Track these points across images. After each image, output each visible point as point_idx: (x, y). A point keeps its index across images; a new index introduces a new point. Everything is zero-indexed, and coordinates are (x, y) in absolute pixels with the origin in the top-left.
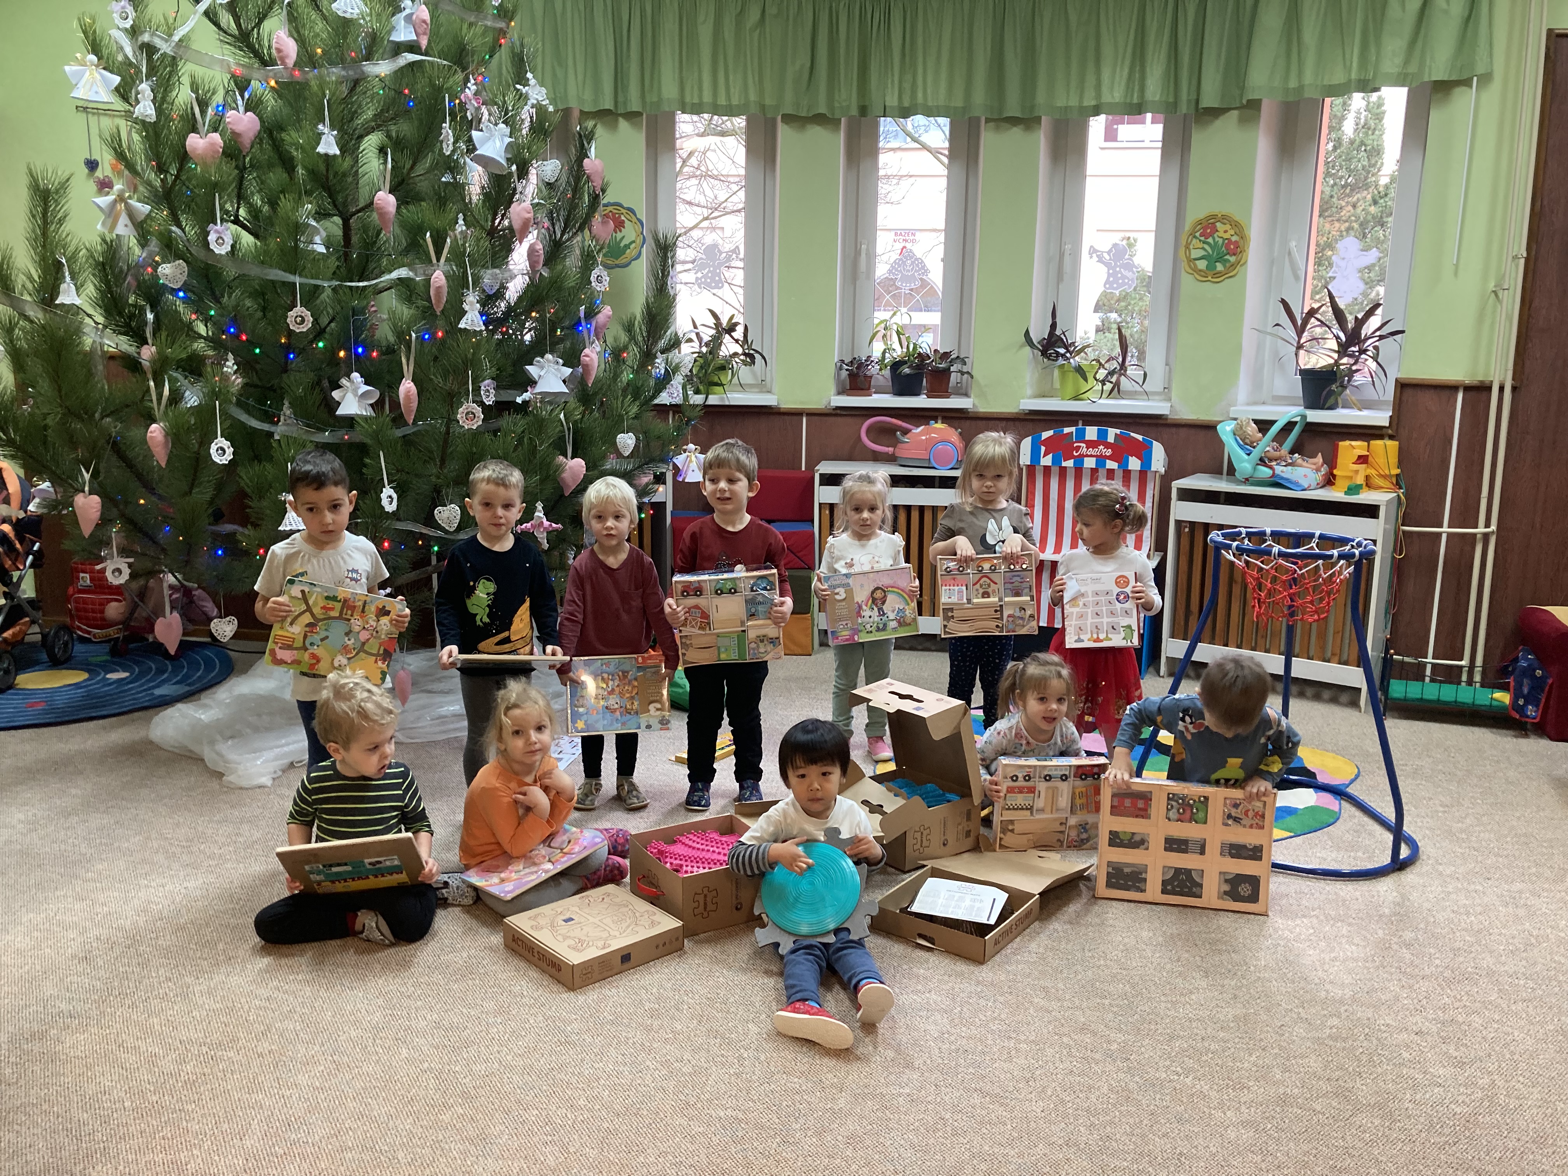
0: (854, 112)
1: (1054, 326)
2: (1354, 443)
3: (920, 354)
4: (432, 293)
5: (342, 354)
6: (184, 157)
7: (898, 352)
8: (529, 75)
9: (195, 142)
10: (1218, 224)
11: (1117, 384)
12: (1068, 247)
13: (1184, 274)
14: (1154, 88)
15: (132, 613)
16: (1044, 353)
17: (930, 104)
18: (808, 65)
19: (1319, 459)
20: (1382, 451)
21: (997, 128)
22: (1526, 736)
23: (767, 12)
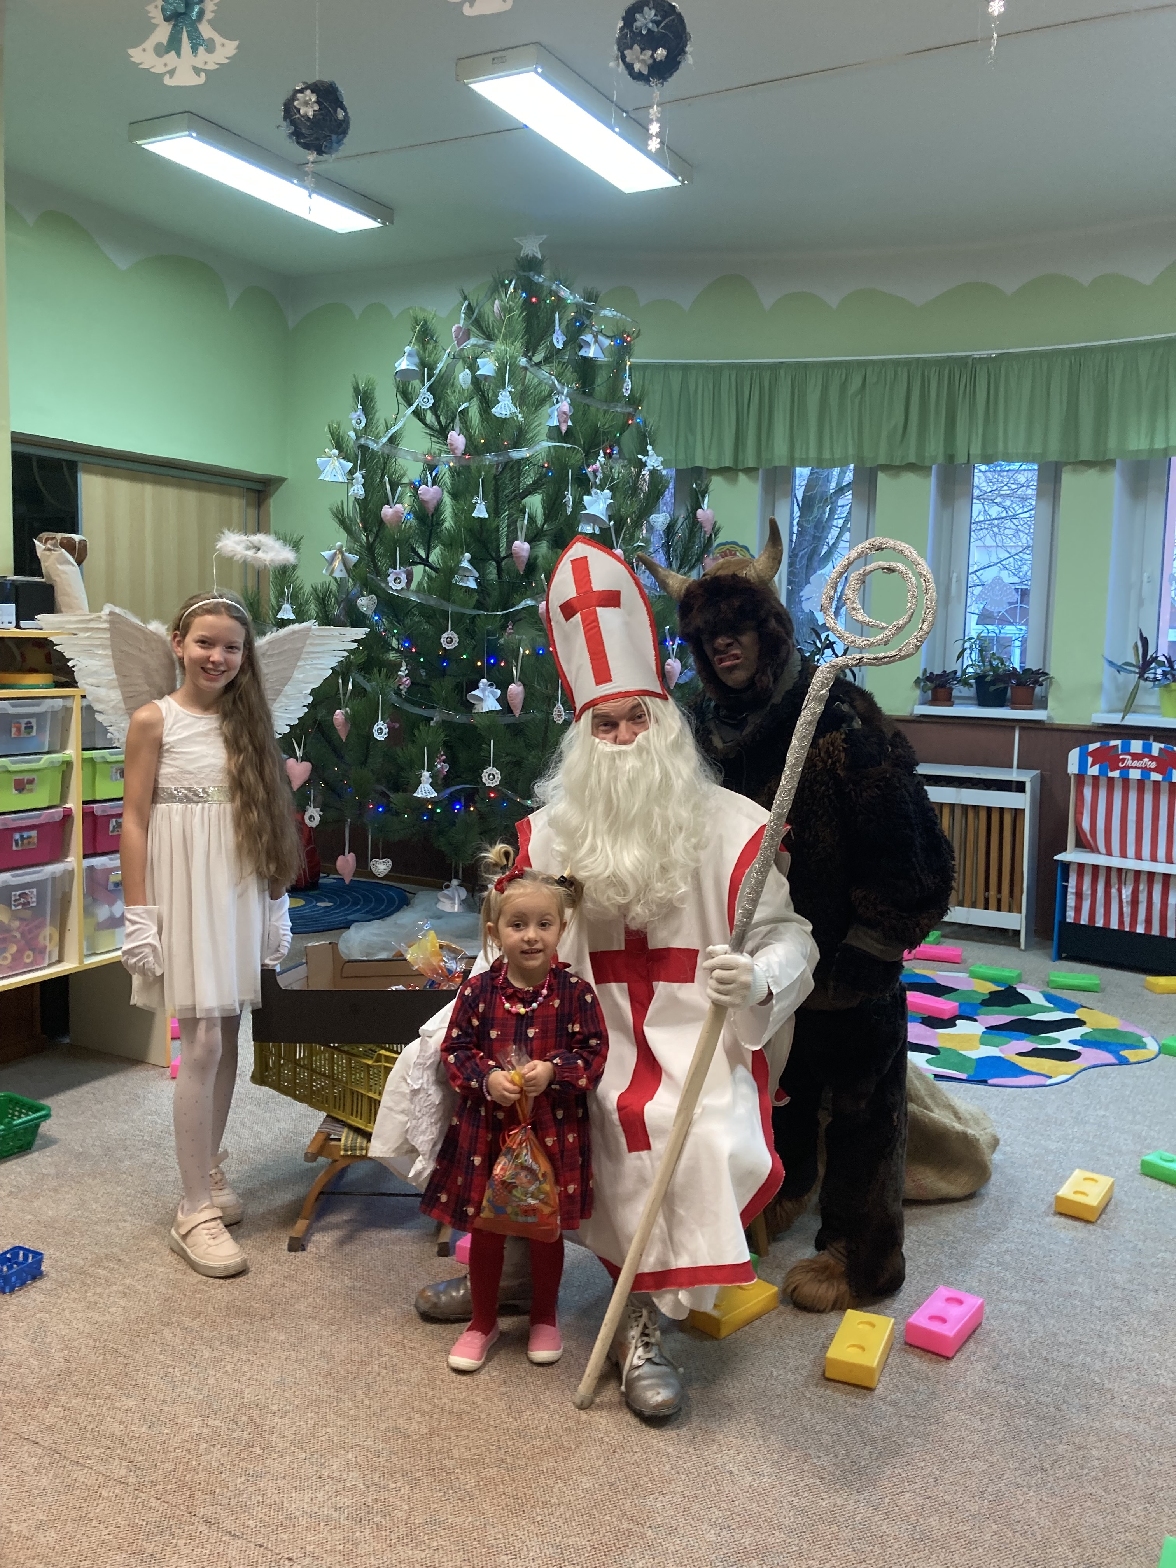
0: (943, 460)
5: (479, 664)
6: (381, 522)
7: (983, 668)
8: (649, 448)
9: (388, 512)
17: (1010, 451)
18: (902, 421)
21: (1074, 471)
23: (867, 381)
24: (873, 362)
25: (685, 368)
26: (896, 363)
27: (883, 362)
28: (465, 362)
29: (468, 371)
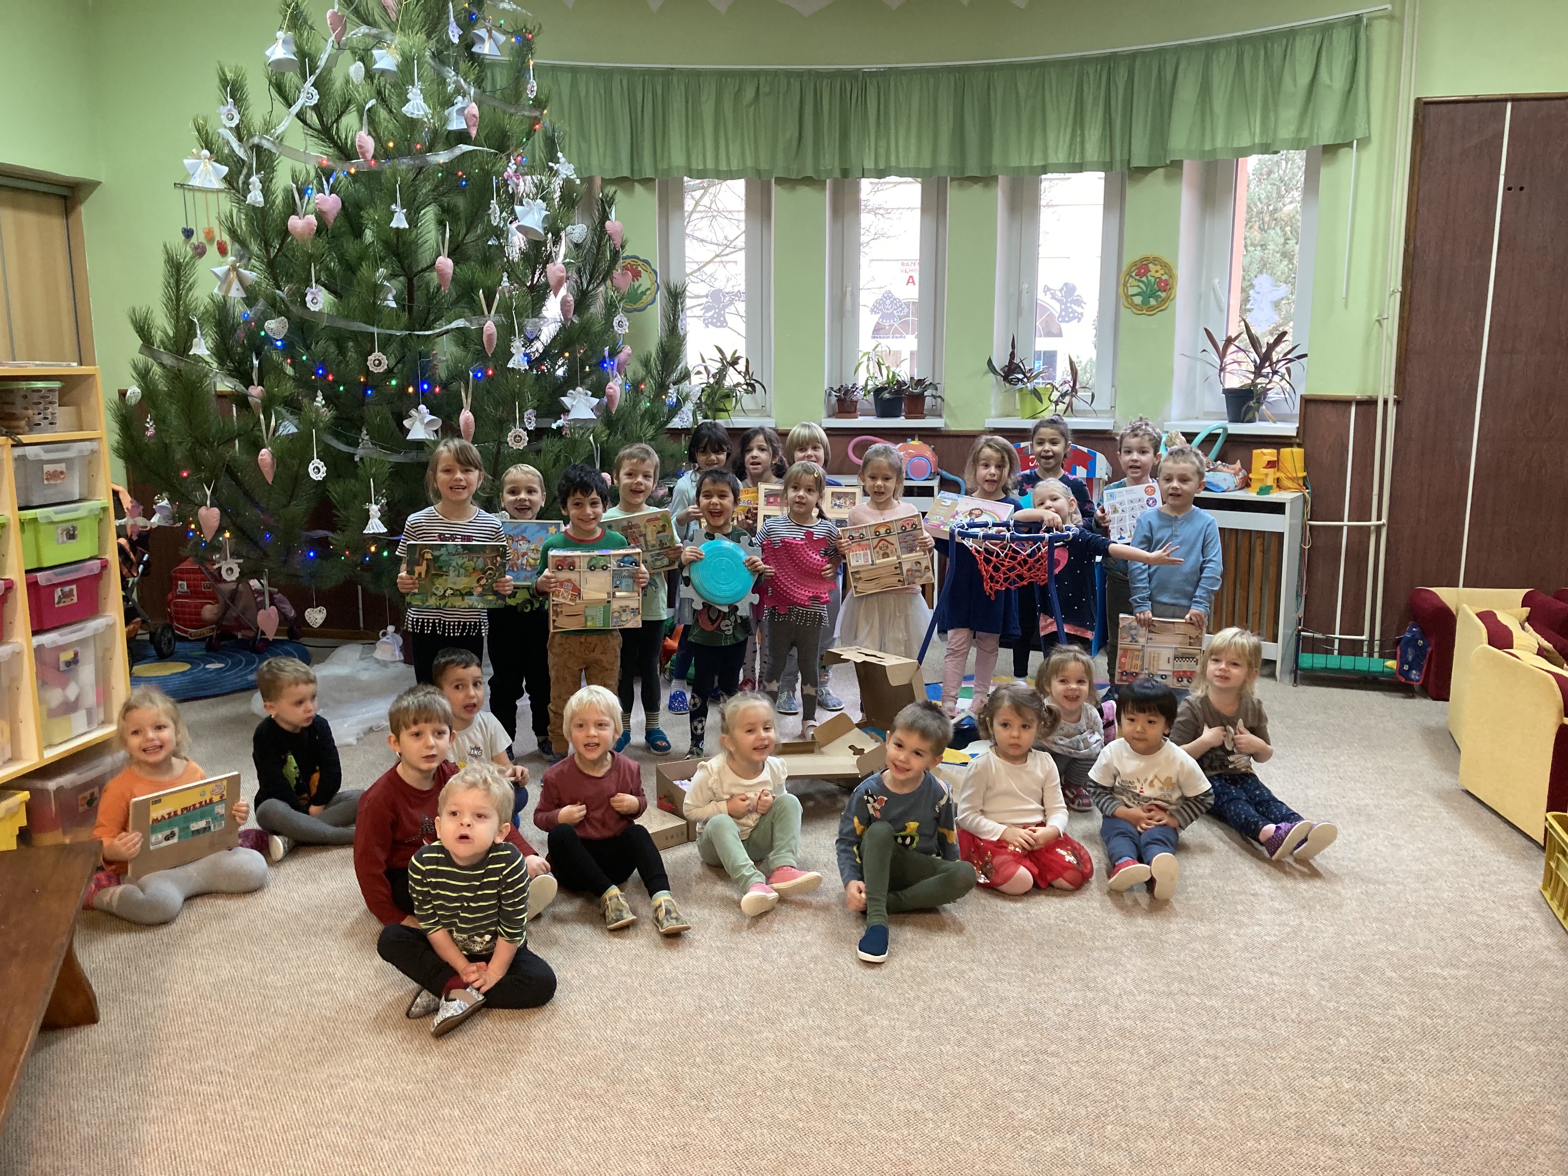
0: (837, 174)
1: (1012, 355)
2: (1265, 451)
3: (898, 381)
4: (485, 339)
5: (411, 390)
6: (285, 233)
7: (881, 381)
8: (560, 155)
9: (294, 222)
10: (1150, 265)
11: (1070, 405)
12: (1026, 286)
13: (1122, 309)
14: (1092, 150)
15: (224, 614)
16: (1006, 378)
17: (902, 166)
18: (797, 135)
19: (1238, 465)
20: (1289, 457)
21: (961, 186)
22: (1413, 697)
23: (761, 90)
24: (766, 72)
25: (574, 70)
26: (789, 74)
27: (776, 73)
28: (354, 53)
29: (361, 64)
